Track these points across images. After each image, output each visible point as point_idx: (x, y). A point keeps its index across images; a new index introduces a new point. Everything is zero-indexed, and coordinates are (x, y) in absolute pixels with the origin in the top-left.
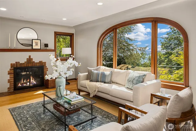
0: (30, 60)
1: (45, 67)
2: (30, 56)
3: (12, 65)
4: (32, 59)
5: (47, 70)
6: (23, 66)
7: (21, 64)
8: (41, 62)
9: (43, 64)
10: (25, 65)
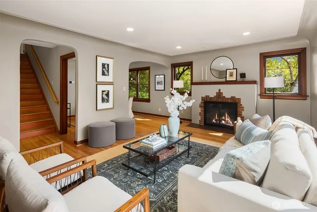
0: (219, 94)
1: (239, 105)
2: (220, 90)
3: (203, 98)
4: (222, 93)
5: (243, 110)
6: (212, 100)
7: (211, 98)
8: (233, 98)
9: (237, 101)
10: (215, 100)
